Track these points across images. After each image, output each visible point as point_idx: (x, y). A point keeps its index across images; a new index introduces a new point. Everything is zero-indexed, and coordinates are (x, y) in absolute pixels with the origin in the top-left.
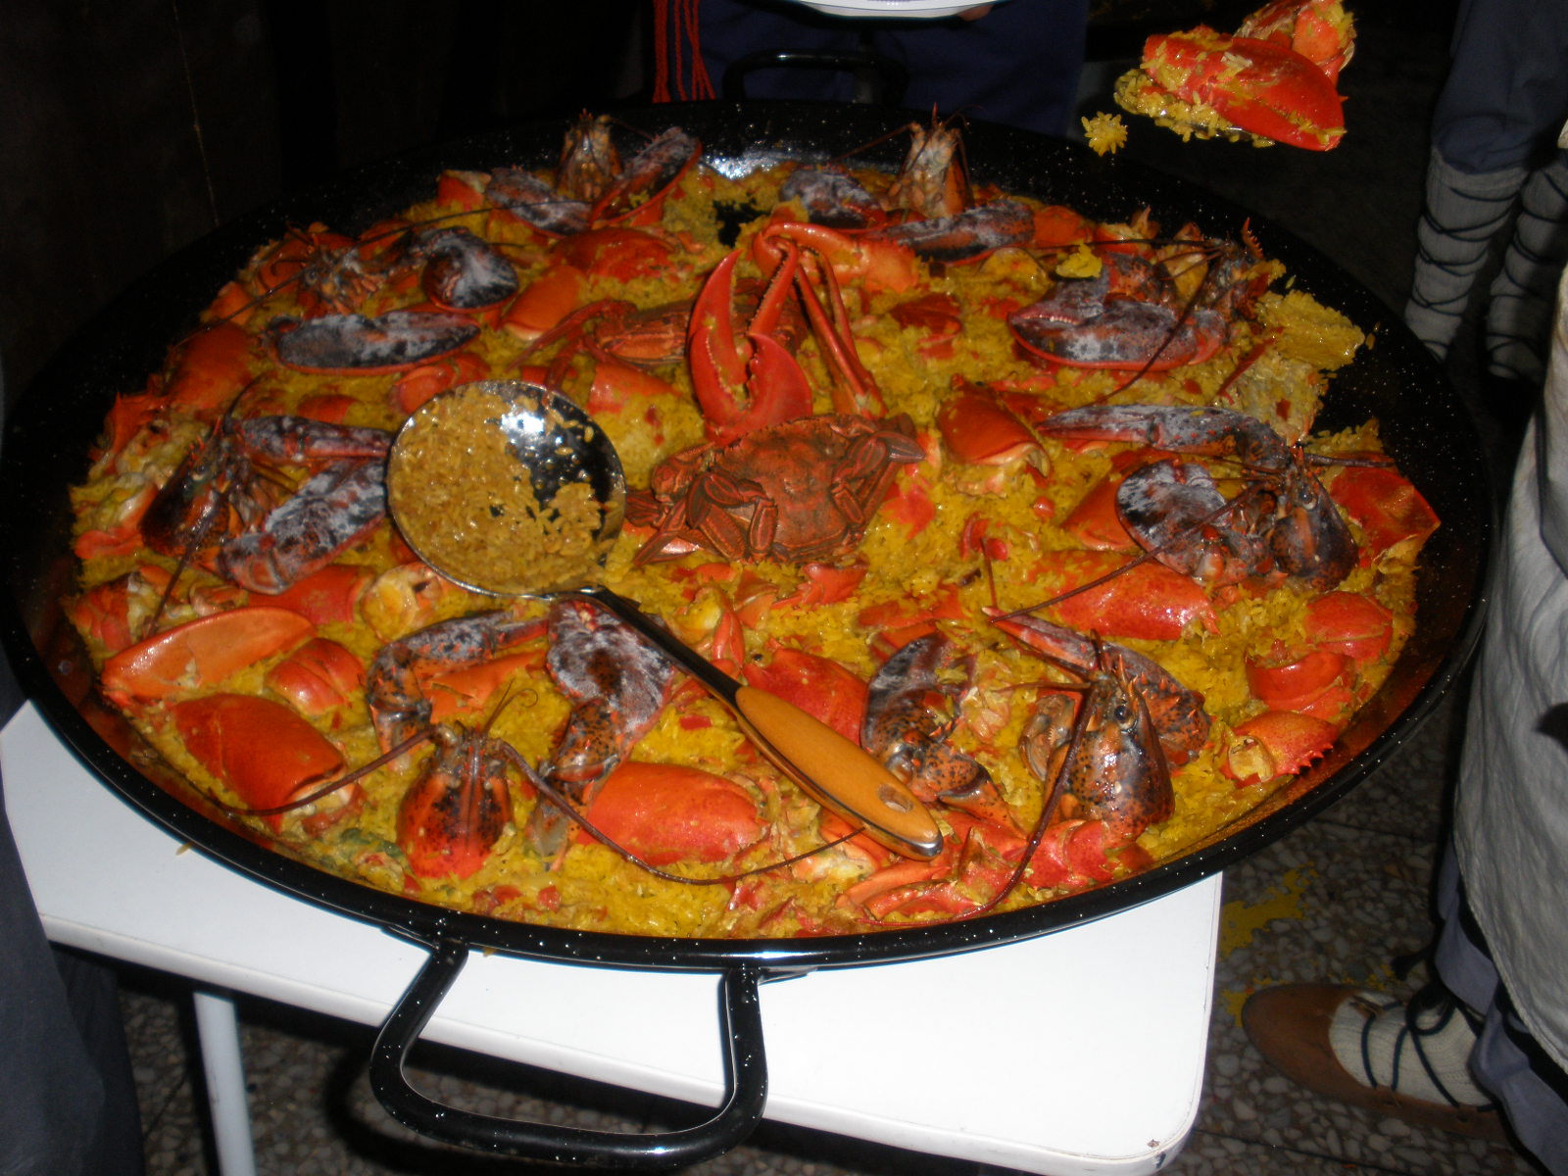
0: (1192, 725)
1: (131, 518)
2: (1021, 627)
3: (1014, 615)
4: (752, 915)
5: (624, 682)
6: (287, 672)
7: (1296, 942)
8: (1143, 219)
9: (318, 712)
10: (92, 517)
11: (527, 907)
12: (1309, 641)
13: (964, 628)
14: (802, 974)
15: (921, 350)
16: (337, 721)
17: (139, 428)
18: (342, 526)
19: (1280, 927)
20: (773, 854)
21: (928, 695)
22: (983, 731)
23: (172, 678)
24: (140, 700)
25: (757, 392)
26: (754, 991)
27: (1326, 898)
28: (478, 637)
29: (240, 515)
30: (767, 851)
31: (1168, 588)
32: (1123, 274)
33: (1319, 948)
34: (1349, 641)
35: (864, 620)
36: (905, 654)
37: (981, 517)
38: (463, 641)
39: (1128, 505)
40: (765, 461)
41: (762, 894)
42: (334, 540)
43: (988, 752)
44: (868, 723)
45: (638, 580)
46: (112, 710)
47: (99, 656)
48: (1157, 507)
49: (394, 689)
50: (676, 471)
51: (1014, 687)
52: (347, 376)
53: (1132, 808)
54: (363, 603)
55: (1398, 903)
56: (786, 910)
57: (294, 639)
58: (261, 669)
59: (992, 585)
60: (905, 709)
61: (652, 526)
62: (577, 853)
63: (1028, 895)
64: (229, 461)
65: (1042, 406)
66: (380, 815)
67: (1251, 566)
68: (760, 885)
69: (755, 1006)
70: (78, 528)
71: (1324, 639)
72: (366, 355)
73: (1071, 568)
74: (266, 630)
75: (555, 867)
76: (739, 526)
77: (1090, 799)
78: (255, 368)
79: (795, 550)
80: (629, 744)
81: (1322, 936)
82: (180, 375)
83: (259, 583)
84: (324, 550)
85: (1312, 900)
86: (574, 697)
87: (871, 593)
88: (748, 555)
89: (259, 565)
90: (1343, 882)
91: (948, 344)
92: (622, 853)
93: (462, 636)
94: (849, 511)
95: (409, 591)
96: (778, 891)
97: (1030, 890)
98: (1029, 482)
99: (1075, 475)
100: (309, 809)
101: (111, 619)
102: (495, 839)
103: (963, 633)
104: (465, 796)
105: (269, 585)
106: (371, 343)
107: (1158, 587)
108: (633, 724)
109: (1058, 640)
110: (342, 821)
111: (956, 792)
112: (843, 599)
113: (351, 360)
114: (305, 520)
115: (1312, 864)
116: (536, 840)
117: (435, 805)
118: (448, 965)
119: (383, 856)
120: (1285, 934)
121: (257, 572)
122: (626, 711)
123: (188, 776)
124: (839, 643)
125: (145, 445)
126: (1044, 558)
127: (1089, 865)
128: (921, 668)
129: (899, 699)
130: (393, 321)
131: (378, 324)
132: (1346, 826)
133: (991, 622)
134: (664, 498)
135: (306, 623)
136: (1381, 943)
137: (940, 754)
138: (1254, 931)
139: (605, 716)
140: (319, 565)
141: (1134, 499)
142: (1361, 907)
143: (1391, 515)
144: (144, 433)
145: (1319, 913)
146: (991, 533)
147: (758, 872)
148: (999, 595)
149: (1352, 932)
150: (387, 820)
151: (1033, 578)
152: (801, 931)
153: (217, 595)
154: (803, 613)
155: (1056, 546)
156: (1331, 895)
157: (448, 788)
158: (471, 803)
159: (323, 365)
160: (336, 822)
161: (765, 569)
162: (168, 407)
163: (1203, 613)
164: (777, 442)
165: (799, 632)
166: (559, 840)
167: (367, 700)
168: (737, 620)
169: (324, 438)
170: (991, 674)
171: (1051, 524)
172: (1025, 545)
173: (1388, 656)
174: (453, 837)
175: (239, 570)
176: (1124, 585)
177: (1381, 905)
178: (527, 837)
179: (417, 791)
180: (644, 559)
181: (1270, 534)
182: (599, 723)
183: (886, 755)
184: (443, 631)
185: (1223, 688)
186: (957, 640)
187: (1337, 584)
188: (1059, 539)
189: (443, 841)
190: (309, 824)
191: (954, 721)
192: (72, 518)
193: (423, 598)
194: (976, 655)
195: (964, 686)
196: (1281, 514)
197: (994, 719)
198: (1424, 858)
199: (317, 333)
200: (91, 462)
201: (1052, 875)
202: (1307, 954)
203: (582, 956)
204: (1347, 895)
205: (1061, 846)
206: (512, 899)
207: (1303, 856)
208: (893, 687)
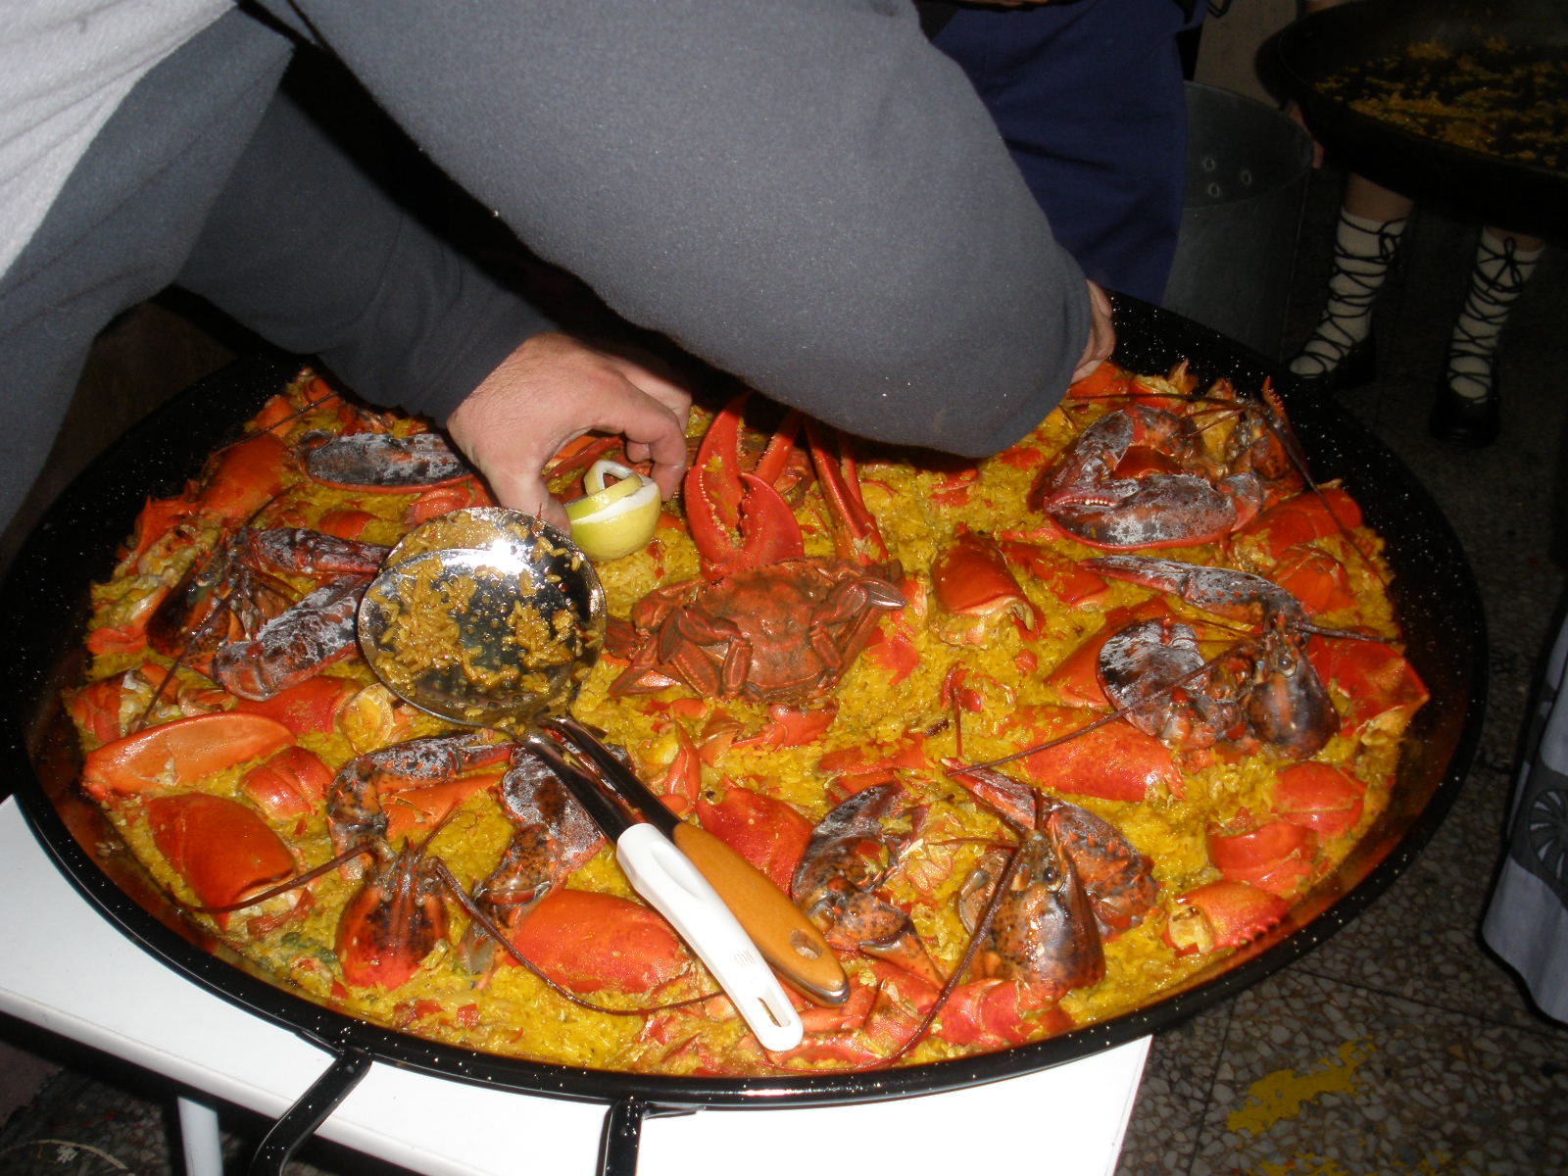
0: (1136, 890)
1: (140, 618)
2: (975, 780)
3: (973, 768)
4: (658, 1050)
5: (568, 810)
6: (259, 778)
7: (1345, 1119)
8: (1180, 372)
9: (285, 818)
10: (107, 614)
11: (444, 1023)
12: (1274, 810)
13: (923, 779)
14: (691, 1112)
15: (935, 496)
16: (301, 828)
17: (167, 531)
18: (332, 640)
19: (1329, 1101)
20: (689, 990)
21: (867, 844)
22: (922, 883)
23: (151, 775)
24: (119, 793)
25: (749, 532)
26: (637, 1124)
27: (1382, 1074)
28: (443, 757)
29: (241, 622)
30: (685, 987)
31: (1134, 749)
32: (1148, 427)
33: (1369, 1127)
34: (1315, 813)
35: (824, 764)
36: (856, 801)
37: (962, 667)
38: (428, 760)
39: (1108, 663)
40: (746, 602)
41: (671, 1030)
42: (321, 653)
43: (926, 904)
44: (801, 867)
45: (611, 710)
46: (90, 802)
47: (88, 748)
48: (1134, 667)
49: (352, 801)
50: (656, 606)
51: (960, 841)
52: (370, 494)
53: (1054, 972)
54: (342, 716)
55: (1460, 1086)
56: (689, 1047)
57: (275, 744)
58: (238, 772)
59: (959, 736)
60: (838, 855)
61: (627, 658)
62: (504, 973)
63: (941, 1051)
64: (233, 570)
65: (1043, 558)
66: (323, 922)
67: (1218, 732)
68: (670, 1019)
69: (635, 1140)
70: (94, 624)
71: (1289, 810)
72: (388, 474)
73: (1040, 724)
74: (245, 735)
75: (481, 986)
76: (712, 662)
77: (1013, 959)
78: (287, 479)
79: (767, 690)
80: (563, 872)
81: (1374, 1114)
82: (214, 482)
83: (245, 689)
84: (310, 661)
85: (1365, 1075)
86: (516, 822)
87: (839, 736)
88: (721, 692)
89: (246, 671)
90: (1402, 1059)
91: (964, 490)
92: (542, 978)
93: (427, 755)
94: (825, 654)
95: (387, 707)
96: (688, 1028)
97: (943, 1047)
98: (1014, 633)
99: (1067, 629)
100: (256, 910)
101: (104, 713)
102: (426, 954)
103: (919, 783)
104: (396, 911)
105: (254, 691)
106: (395, 463)
107: (1124, 748)
108: (570, 853)
109: (1009, 796)
110: (286, 926)
111: (878, 942)
112: (807, 743)
113: (374, 477)
114: (296, 632)
115: (1371, 1037)
116: (466, 958)
117: (368, 917)
118: (347, 1073)
119: (316, 962)
120: (1335, 1109)
121: (244, 678)
122: (564, 839)
123: (152, 869)
124: (798, 786)
125: (169, 549)
126: (1017, 712)
127: (1000, 1025)
128: (867, 816)
129: (836, 846)
130: (420, 442)
131: (404, 444)
132: (1412, 1000)
133: (949, 773)
134: (644, 632)
135: (285, 731)
136: (1437, 1127)
137: (863, 904)
138: (1301, 1103)
139: (543, 842)
140: (303, 677)
141: (1115, 657)
142: (1419, 1087)
143: (1379, 686)
144: (170, 536)
145: (1372, 1089)
146: (968, 684)
147: (671, 1007)
148: (964, 746)
149: (1406, 1113)
150: (328, 928)
151: (1002, 731)
152: (698, 1070)
153: (209, 698)
154: (765, 753)
155: (1034, 700)
156: (1388, 1072)
157: (381, 901)
158: (401, 917)
159: (347, 481)
160: (279, 925)
161: (736, 708)
162: (198, 513)
163: (1168, 776)
164: (761, 583)
165: (759, 773)
166: (487, 960)
167: (328, 809)
168: (696, 756)
169: (332, 552)
170: (940, 827)
171: (1033, 677)
172: (1000, 698)
173: (1355, 830)
174: (382, 949)
175: (227, 675)
176: (1092, 744)
177: (1441, 1087)
178: (459, 955)
179: (356, 902)
180: (618, 691)
181: (1247, 699)
182: (534, 849)
183: (810, 900)
184: (411, 749)
185: (1184, 852)
186: (911, 790)
187: (1314, 753)
188: (1038, 693)
189: (372, 951)
190: (253, 924)
191: (885, 871)
192: (90, 614)
193: (401, 714)
194: (929, 806)
195: (908, 837)
196: (1259, 680)
197: (934, 872)
198: (1494, 1041)
199: (344, 449)
200: (119, 561)
201: (964, 1032)
202: (1355, 1131)
203: (475, 1074)
204: (1404, 1073)
205: (976, 1003)
206: (432, 1013)
207: (1362, 1029)
208: (835, 833)
